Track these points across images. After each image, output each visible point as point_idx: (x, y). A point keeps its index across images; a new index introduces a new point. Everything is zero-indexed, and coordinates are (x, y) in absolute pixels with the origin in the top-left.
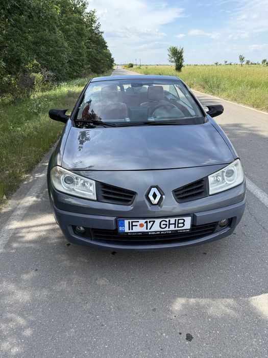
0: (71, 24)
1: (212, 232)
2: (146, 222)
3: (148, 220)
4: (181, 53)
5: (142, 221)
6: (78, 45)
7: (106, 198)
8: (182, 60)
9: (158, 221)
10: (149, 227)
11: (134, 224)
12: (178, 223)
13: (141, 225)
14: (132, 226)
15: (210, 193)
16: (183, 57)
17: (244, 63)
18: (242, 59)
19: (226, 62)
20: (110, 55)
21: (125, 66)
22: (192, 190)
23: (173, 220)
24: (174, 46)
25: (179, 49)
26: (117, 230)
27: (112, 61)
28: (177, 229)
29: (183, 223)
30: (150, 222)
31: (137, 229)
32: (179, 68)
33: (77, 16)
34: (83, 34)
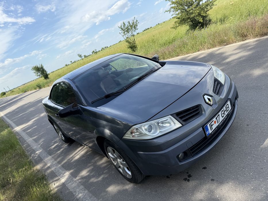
2: (216, 118)
3: (217, 116)
4: (42, 68)
8: (45, 71)
10: (218, 121)
11: (212, 124)
12: (227, 109)
13: (215, 122)
14: (212, 126)
16: (45, 69)
17: (83, 57)
18: (80, 56)
19: (71, 62)
24: (35, 66)
25: (39, 66)
26: (206, 135)
28: (228, 112)
29: (228, 106)
32: (46, 76)
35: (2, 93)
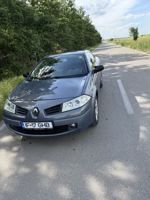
0: (76, 24)
1: (67, 130)
2: (32, 124)
3: (33, 123)
4: (137, 29)
5: (30, 123)
6: (79, 34)
7: (19, 113)
9: (37, 124)
10: (34, 127)
11: (27, 124)
12: (46, 125)
13: (31, 125)
14: (27, 125)
15: (62, 111)
16: (138, 32)
20: (100, 35)
21: (109, 40)
22: (55, 110)
23: (43, 124)
24: (132, 27)
25: (135, 28)
26: (22, 127)
27: (101, 38)
28: (46, 128)
29: (48, 125)
30: (34, 124)
31: (29, 127)
32: (136, 38)
33: (79, 19)
34: (82, 28)
35: (111, 39)
